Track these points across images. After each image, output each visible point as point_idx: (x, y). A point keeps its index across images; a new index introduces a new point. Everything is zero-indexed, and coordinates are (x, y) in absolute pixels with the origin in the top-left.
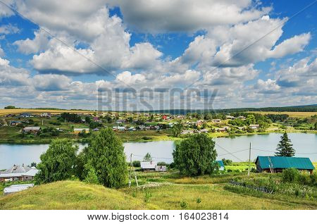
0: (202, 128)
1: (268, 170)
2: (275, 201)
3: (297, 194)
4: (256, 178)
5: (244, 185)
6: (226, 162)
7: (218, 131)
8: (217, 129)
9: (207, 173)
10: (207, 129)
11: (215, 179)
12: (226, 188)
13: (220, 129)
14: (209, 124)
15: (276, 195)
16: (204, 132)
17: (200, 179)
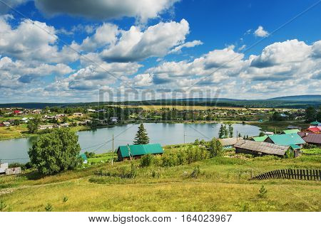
0: (62, 123)
1: (128, 158)
2: (137, 184)
3: (153, 175)
4: (120, 167)
5: (109, 175)
6: (89, 155)
7: (80, 124)
8: (78, 122)
9: (70, 168)
10: (67, 124)
11: (79, 173)
12: (91, 181)
13: (82, 122)
14: (70, 118)
15: (137, 179)
16: (65, 126)
17: (63, 176)
